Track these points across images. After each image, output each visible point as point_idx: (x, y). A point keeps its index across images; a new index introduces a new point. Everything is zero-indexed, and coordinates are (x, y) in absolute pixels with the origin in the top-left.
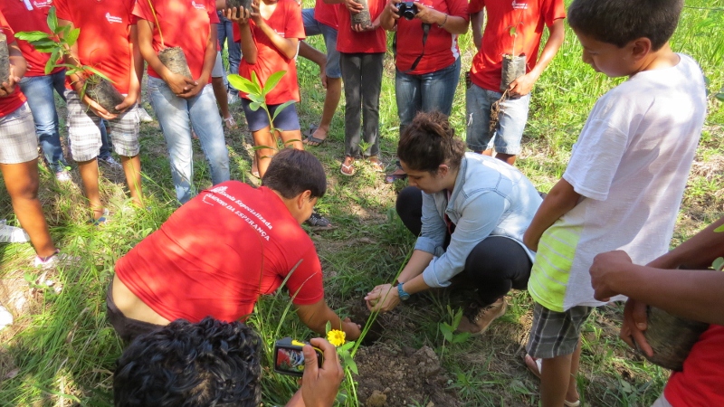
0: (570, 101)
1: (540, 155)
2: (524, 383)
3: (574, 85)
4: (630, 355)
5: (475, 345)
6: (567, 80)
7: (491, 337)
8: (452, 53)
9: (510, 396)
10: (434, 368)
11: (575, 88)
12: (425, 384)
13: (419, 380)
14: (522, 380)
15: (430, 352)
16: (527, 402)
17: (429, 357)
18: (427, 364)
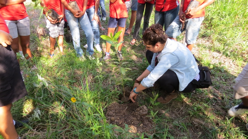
0: (223, 23)
1: (208, 43)
2: (178, 122)
3: (226, 17)
4: (222, 117)
5: (164, 107)
6: (224, 15)
7: (171, 105)
8: (176, 4)
9: (172, 126)
10: (145, 113)
11: (226, 18)
12: (141, 118)
13: (139, 116)
14: (178, 121)
15: (145, 107)
16: (178, 129)
17: (144, 109)
18: (143, 111)
